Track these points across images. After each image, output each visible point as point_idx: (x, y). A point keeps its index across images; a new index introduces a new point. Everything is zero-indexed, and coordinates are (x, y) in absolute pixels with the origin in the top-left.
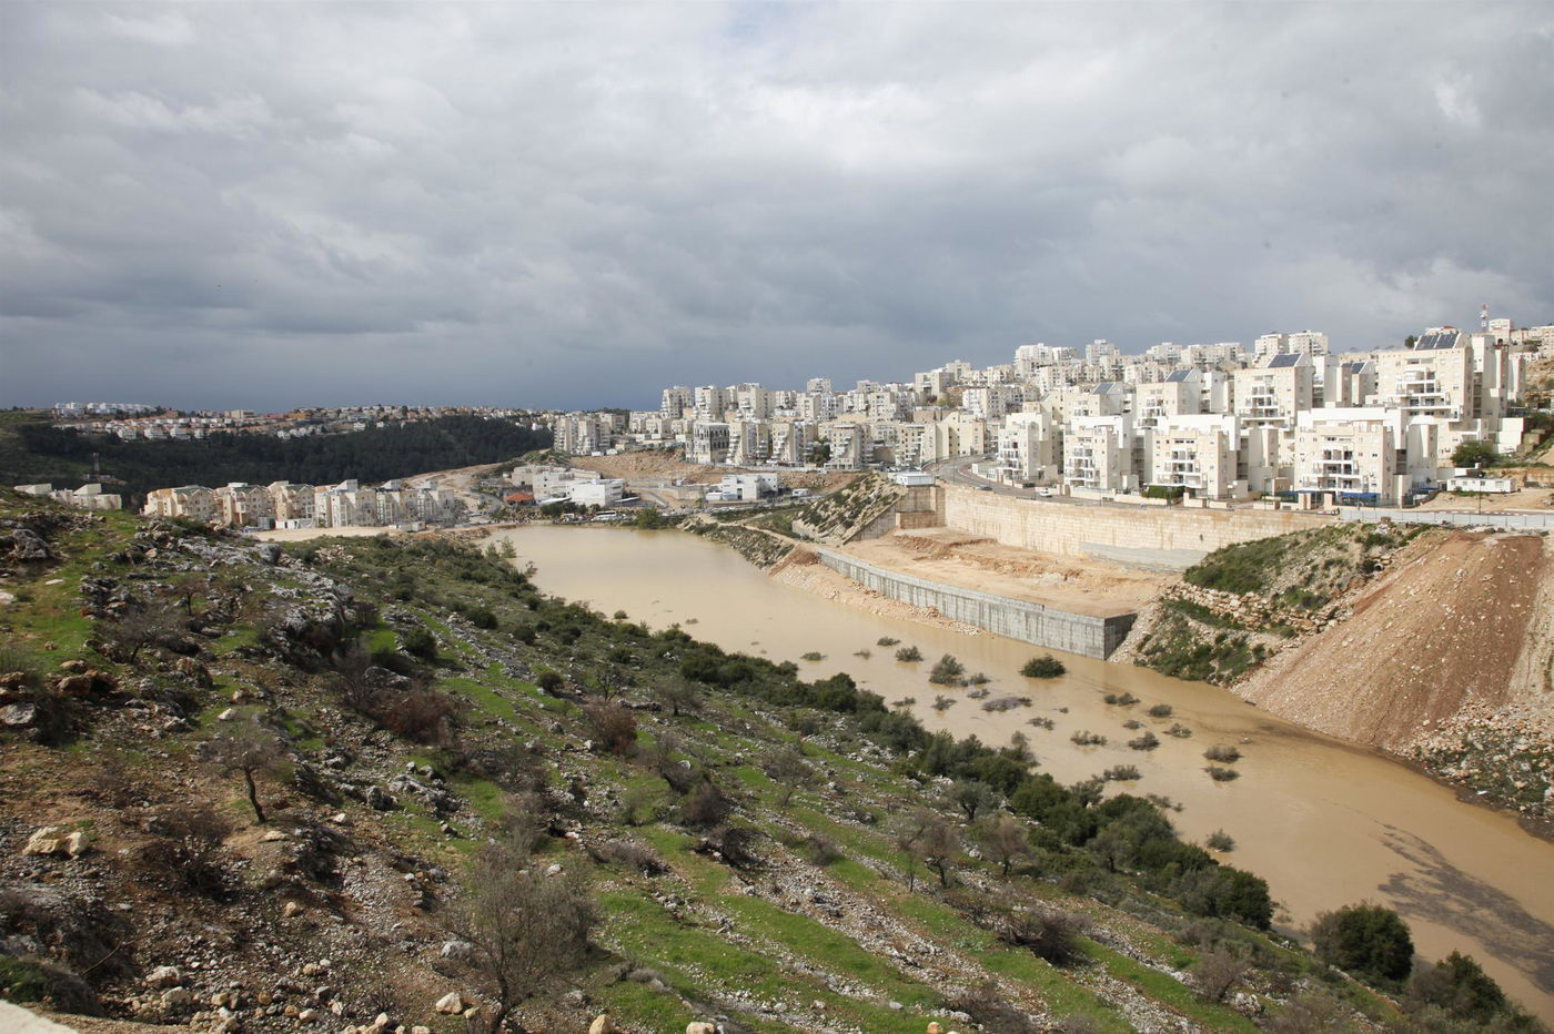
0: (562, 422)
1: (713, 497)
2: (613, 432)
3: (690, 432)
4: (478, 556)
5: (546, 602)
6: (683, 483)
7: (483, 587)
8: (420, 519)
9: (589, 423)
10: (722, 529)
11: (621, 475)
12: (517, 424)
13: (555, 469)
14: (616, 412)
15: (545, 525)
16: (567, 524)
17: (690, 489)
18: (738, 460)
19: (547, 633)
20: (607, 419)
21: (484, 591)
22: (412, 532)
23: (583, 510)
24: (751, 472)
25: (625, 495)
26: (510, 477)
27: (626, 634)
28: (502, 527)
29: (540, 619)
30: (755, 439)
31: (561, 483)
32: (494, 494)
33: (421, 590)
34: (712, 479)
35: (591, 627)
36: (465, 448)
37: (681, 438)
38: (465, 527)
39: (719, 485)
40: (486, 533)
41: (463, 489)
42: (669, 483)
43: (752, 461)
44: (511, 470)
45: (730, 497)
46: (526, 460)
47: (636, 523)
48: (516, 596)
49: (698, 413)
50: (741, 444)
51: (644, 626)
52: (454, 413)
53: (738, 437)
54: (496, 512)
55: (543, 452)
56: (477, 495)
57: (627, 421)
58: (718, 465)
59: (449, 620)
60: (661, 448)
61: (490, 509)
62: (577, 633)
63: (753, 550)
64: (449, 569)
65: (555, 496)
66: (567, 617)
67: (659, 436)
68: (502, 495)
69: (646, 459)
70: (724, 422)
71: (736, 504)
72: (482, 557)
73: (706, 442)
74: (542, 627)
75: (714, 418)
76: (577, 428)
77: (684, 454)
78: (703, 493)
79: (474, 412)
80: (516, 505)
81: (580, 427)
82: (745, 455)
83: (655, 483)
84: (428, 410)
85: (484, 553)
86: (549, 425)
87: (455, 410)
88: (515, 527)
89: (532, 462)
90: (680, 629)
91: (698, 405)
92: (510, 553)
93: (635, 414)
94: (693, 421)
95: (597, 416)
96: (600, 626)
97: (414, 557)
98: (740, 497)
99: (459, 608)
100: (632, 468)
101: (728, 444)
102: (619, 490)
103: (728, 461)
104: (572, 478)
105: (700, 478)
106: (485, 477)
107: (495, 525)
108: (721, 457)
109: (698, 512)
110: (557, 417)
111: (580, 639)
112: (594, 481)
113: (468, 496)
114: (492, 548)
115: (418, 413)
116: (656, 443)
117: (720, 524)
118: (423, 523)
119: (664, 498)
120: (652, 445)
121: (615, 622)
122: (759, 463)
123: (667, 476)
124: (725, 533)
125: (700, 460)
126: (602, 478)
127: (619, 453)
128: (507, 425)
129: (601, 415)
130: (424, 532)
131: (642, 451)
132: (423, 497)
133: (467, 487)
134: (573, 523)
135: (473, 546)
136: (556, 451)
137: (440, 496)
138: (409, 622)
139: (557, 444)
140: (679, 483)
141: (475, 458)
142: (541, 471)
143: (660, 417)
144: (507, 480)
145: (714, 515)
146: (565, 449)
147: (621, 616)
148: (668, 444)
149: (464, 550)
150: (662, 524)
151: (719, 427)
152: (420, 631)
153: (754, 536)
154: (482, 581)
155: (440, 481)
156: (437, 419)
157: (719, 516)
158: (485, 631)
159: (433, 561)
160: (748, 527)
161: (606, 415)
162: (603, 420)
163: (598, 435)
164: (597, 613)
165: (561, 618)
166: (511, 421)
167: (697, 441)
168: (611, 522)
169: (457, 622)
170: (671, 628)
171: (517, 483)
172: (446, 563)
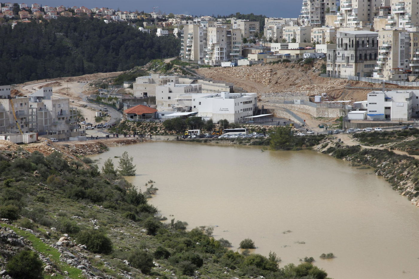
0: (190, 28)
1: (356, 116)
2: (245, 41)
3: (333, 41)
4: (94, 173)
5: (166, 226)
6: (322, 99)
7: (97, 207)
8: (31, 130)
9: (219, 30)
10: (366, 152)
11: (252, 89)
12: (140, 28)
13: (181, 80)
14: (249, 18)
15: (168, 141)
16: (193, 141)
17: (330, 106)
18: (387, 74)
19: (166, 261)
20: (239, 25)
21: (98, 212)
22: (22, 143)
23: (210, 126)
24: (402, 88)
25: (257, 111)
26: (131, 87)
27: (254, 267)
28: (122, 142)
29: (159, 245)
30: (408, 50)
31: (188, 96)
32: (114, 106)
33: (29, 209)
34: (356, 95)
35: (214, 257)
36: (83, 53)
37: (322, 49)
38: (81, 140)
39: (364, 103)
40: (103, 148)
41: (79, 98)
42: (306, 99)
43: (403, 76)
44: (132, 79)
45: (376, 117)
46: (150, 69)
47: (268, 143)
48: (133, 218)
49: (343, 20)
50: (391, 56)
51: (273, 258)
52: (71, 14)
53: (389, 48)
54: (114, 125)
55: (168, 61)
56: (94, 106)
57: (262, 28)
58: (364, 80)
59: (59, 243)
60: (299, 59)
61: (109, 121)
62: (199, 263)
63: (402, 178)
64: (61, 186)
65: (179, 109)
66: (188, 244)
67: (296, 46)
68: (121, 107)
69: (281, 72)
70: (372, 29)
71: (382, 125)
72: (99, 174)
73: (351, 52)
74: (161, 254)
75: (361, 26)
76: (206, 35)
77: (324, 67)
78: (345, 111)
79: (93, 14)
80: (137, 118)
81: (209, 34)
82: (396, 69)
83: (290, 99)
84: (42, 10)
85: (100, 170)
86: (176, 31)
87: (73, 11)
88: (135, 142)
89: (155, 71)
90: (314, 264)
91: (343, 10)
92: (129, 171)
93: (271, 20)
94: (336, 29)
95: (228, 22)
96: (224, 256)
97: (23, 172)
98: (387, 117)
99: (71, 230)
100: (265, 81)
101: (376, 55)
102: (250, 106)
103: (376, 76)
104: (199, 90)
105: (342, 94)
106: (104, 86)
107: (113, 139)
108: (367, 70)
109: (338, 133)
110: (184, 22)
111: (202, 269)
112: (223, 94)
113: (85, 106)
114: (109, 165)
115: (30, 12)
116: (293, 53)
117: (364, 147)
118: (35, 134)
119: (300, 115)
120: (288, 56)
121: (240, 252)
122: (412, 78)
123: (304, 90)
124: (368, 157)
125: (343, 74)
126: (232, 91)
127: (251, 64)
128: (130, 28)
129: (233, 20)
130: (36, 145)
131: (277, 62)
132: (35, 105)
133: (84, 97)
134: (199, 140)
135: (88, 162)
136: (183, 60)
137: (54, 106)
138: (14, 244)
139: (183, 52)
140: (317, 99)
141: (93, 65)
142: (165, 82)
143: (298, 24)
144: (128, 90)
145: (356, 136)
146: (192, 57)
147: (248, 245)
148: (307, 55)
149: (78, 165)
150: (297, 145)
151: (367, 36)
152: (25, 254)
153: (404, 161)
154: (97, 200)
155: (55, 89)
156: (52, 20)
157: (363, 137)
158: (98, 256)
159: (44, 177)
160: (397, 152)
161: (239, 21)
162: (235, 26)
163: (229, 44)
164: (222, 240)
165: (182, 245)
166: (134, 26)
167: (340, 51)
168: (240, 142)
169: (68, 245)
170: (304, 262)
171: (138, 93)
172: (58, 179)
